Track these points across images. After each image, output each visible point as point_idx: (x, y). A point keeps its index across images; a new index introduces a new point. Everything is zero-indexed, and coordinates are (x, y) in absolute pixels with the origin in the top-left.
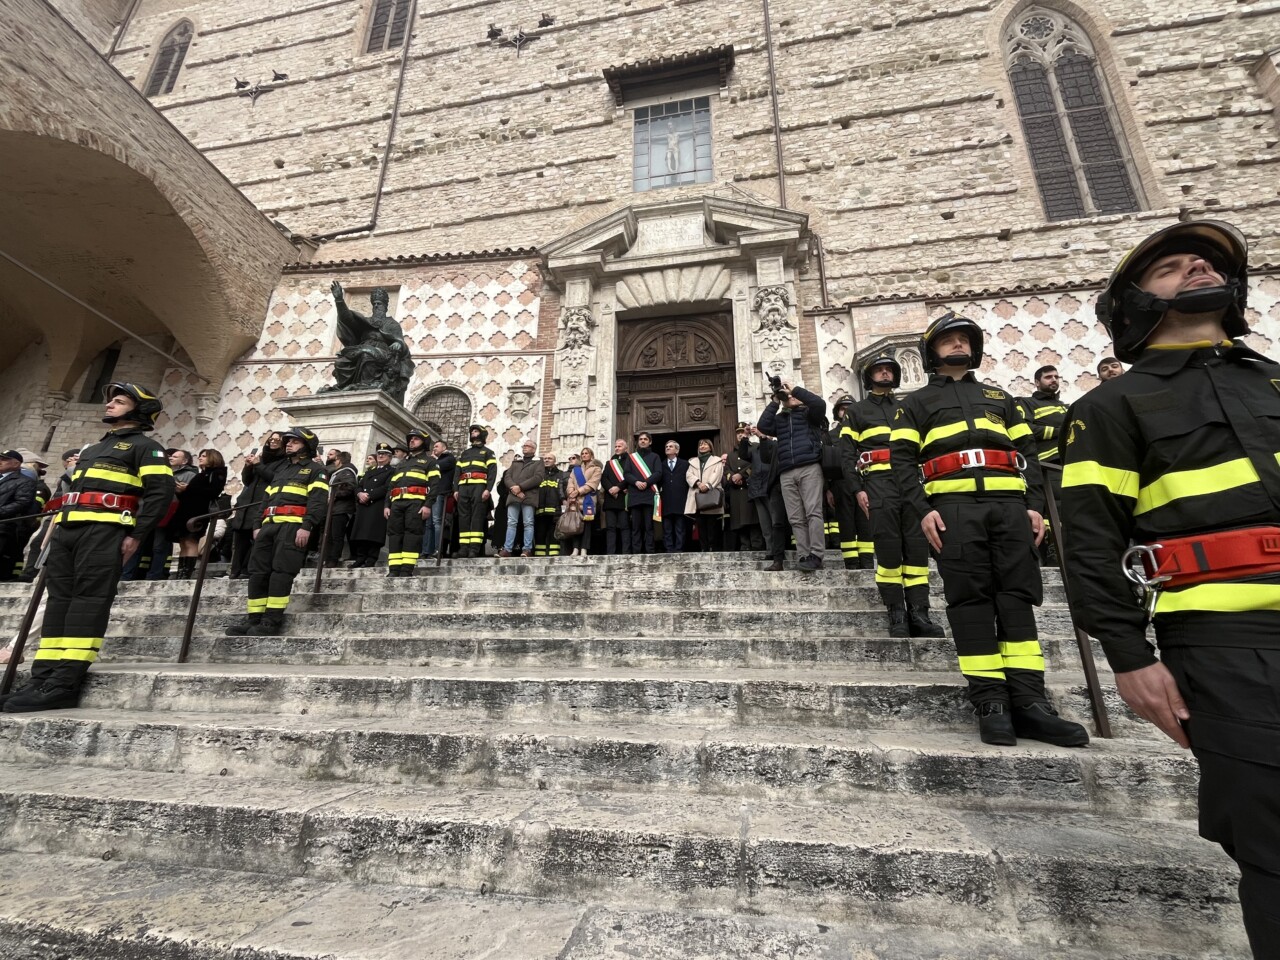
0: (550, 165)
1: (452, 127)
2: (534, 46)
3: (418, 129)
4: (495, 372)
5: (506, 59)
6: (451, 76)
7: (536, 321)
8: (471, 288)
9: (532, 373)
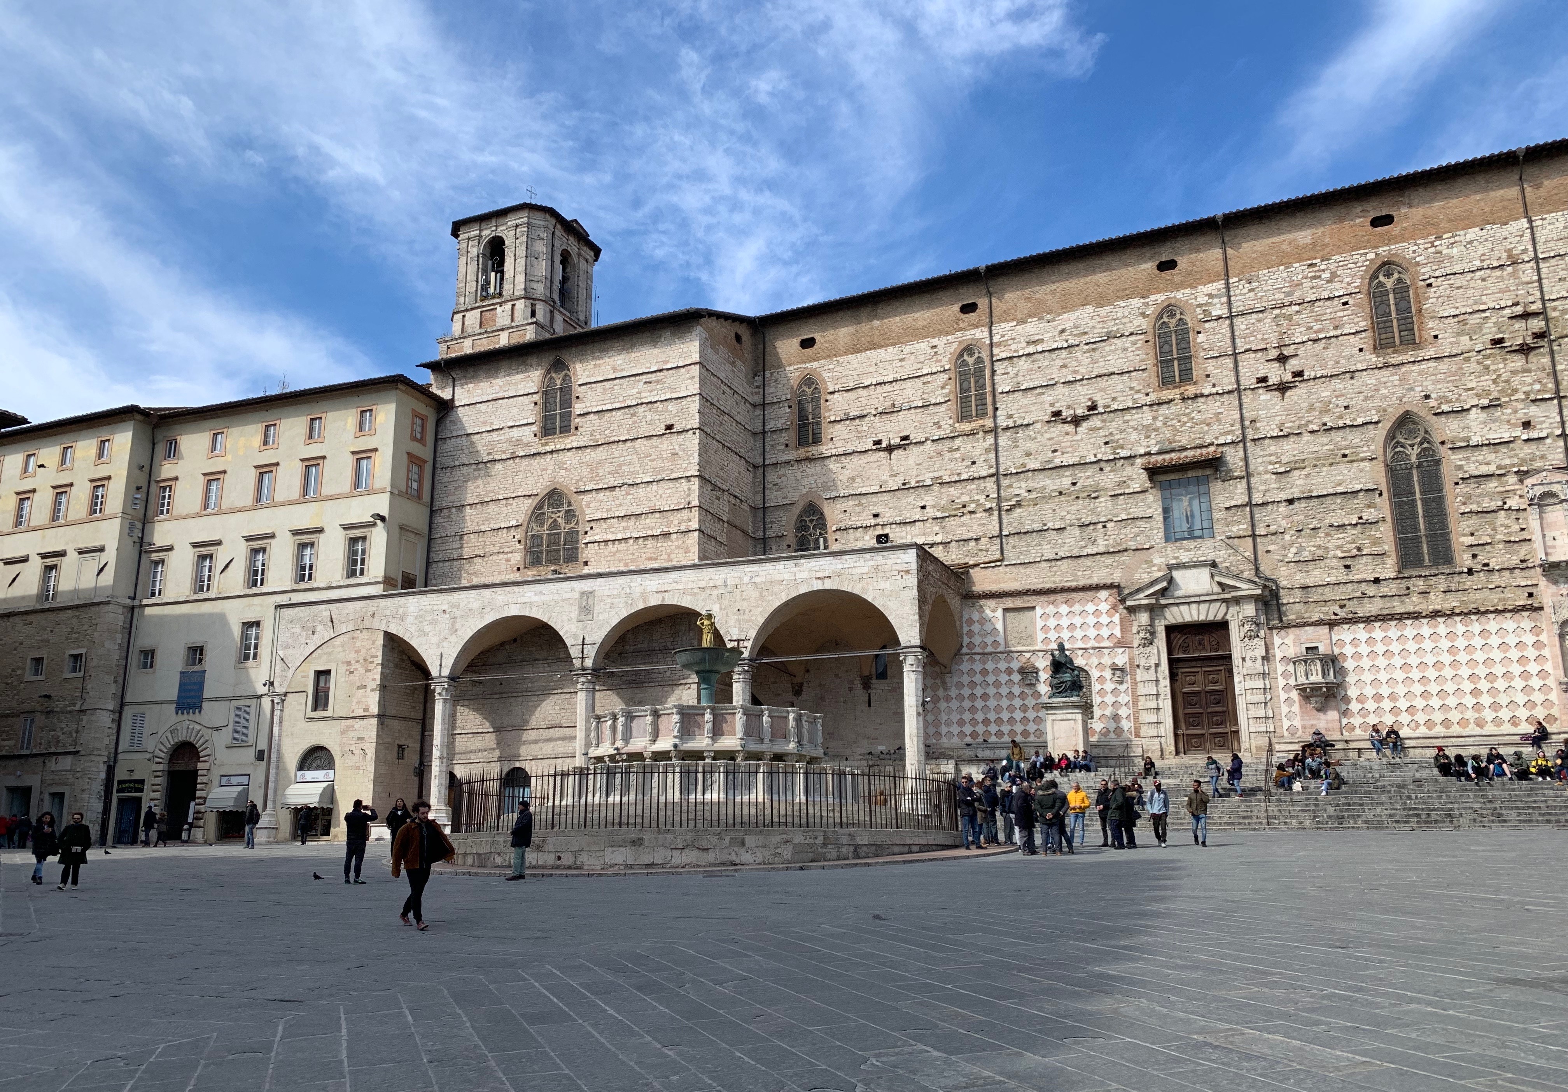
0: (1110, 520)
1: (1039, 485)
2: (1085, 425)
3: (1015, 485)
4: (1101, 657)
5: (1067, 434)
6: (1030, 445)
7: (1118, 628)
8: (1077, 608)
9: (1121, 658)
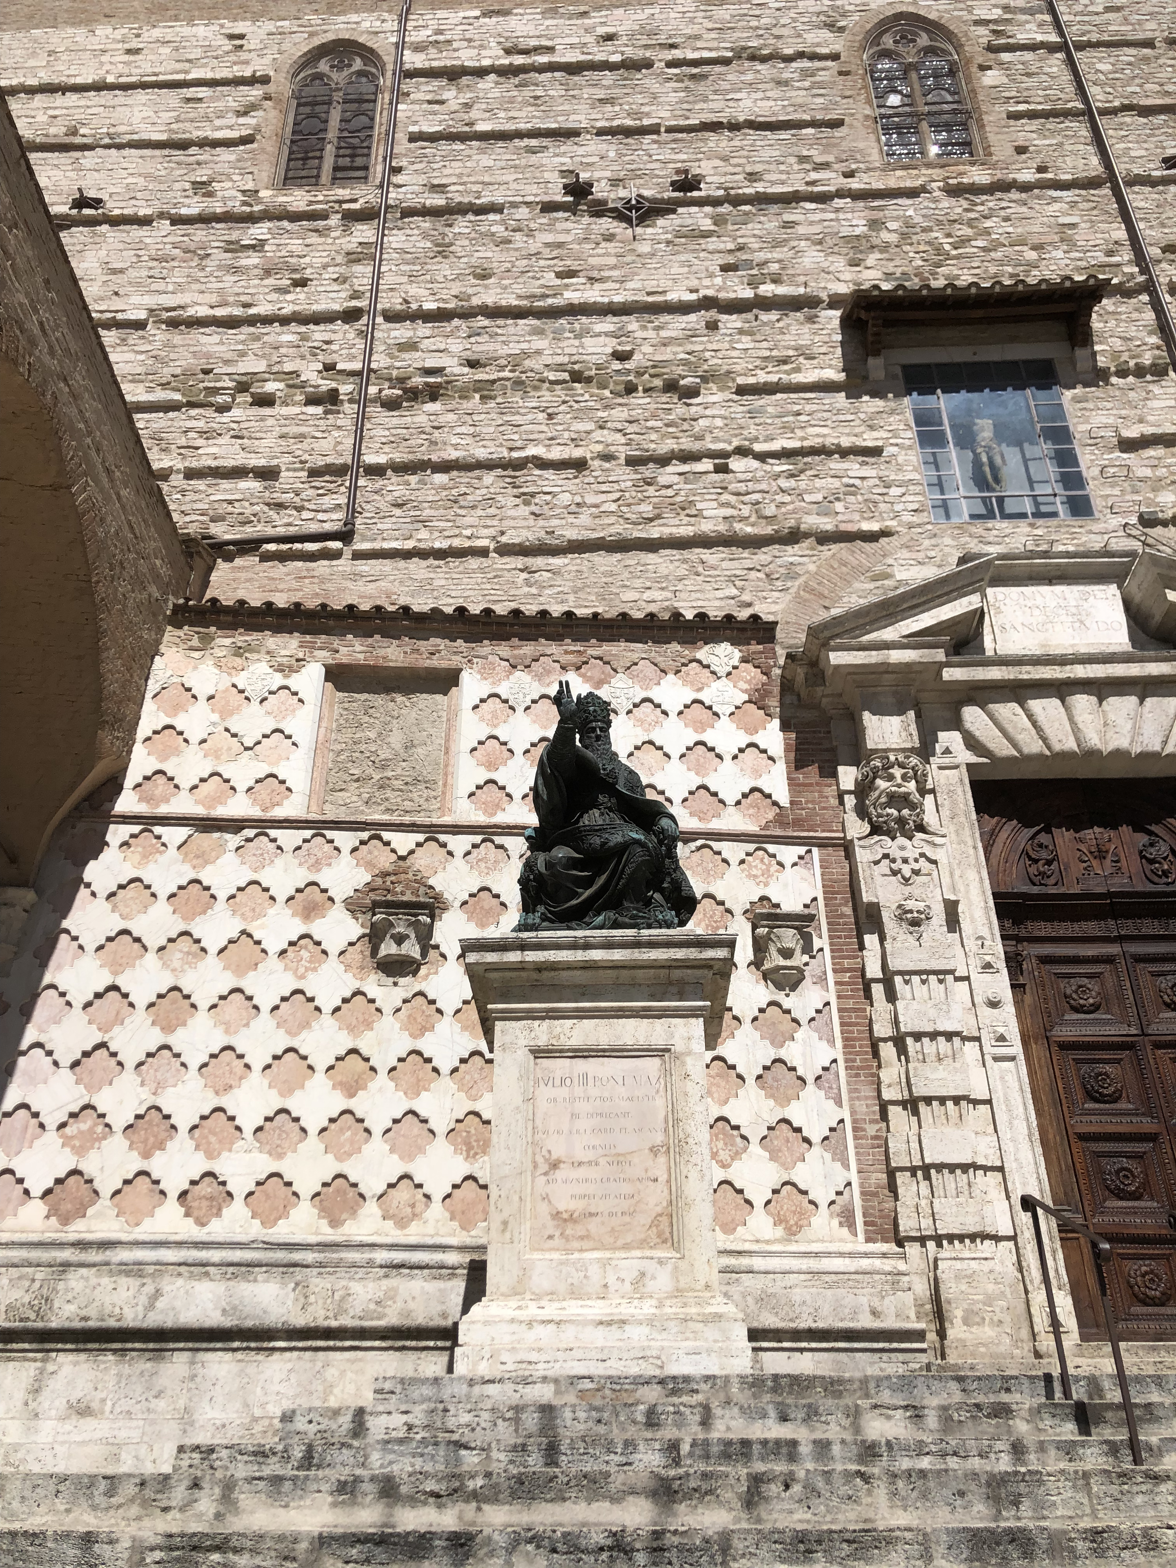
0: (742, 452)
1: (504, 351)
2: (666, 224)
3: (425, 344)
4: (708, 875)
5: (609, 238)
6: (488, 253)
9: (794, 885)
